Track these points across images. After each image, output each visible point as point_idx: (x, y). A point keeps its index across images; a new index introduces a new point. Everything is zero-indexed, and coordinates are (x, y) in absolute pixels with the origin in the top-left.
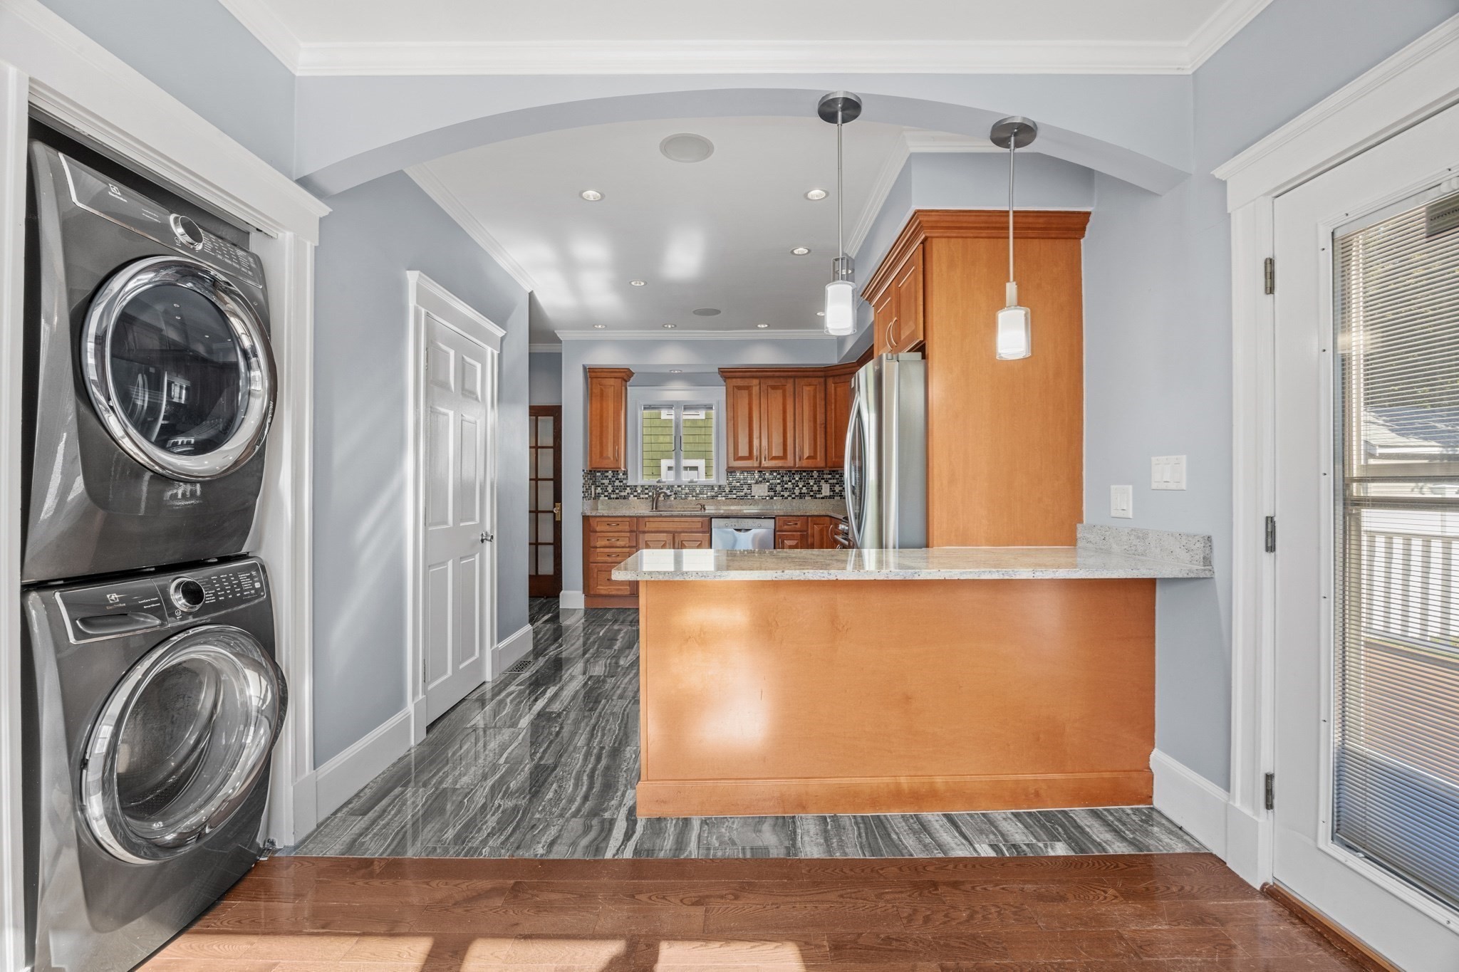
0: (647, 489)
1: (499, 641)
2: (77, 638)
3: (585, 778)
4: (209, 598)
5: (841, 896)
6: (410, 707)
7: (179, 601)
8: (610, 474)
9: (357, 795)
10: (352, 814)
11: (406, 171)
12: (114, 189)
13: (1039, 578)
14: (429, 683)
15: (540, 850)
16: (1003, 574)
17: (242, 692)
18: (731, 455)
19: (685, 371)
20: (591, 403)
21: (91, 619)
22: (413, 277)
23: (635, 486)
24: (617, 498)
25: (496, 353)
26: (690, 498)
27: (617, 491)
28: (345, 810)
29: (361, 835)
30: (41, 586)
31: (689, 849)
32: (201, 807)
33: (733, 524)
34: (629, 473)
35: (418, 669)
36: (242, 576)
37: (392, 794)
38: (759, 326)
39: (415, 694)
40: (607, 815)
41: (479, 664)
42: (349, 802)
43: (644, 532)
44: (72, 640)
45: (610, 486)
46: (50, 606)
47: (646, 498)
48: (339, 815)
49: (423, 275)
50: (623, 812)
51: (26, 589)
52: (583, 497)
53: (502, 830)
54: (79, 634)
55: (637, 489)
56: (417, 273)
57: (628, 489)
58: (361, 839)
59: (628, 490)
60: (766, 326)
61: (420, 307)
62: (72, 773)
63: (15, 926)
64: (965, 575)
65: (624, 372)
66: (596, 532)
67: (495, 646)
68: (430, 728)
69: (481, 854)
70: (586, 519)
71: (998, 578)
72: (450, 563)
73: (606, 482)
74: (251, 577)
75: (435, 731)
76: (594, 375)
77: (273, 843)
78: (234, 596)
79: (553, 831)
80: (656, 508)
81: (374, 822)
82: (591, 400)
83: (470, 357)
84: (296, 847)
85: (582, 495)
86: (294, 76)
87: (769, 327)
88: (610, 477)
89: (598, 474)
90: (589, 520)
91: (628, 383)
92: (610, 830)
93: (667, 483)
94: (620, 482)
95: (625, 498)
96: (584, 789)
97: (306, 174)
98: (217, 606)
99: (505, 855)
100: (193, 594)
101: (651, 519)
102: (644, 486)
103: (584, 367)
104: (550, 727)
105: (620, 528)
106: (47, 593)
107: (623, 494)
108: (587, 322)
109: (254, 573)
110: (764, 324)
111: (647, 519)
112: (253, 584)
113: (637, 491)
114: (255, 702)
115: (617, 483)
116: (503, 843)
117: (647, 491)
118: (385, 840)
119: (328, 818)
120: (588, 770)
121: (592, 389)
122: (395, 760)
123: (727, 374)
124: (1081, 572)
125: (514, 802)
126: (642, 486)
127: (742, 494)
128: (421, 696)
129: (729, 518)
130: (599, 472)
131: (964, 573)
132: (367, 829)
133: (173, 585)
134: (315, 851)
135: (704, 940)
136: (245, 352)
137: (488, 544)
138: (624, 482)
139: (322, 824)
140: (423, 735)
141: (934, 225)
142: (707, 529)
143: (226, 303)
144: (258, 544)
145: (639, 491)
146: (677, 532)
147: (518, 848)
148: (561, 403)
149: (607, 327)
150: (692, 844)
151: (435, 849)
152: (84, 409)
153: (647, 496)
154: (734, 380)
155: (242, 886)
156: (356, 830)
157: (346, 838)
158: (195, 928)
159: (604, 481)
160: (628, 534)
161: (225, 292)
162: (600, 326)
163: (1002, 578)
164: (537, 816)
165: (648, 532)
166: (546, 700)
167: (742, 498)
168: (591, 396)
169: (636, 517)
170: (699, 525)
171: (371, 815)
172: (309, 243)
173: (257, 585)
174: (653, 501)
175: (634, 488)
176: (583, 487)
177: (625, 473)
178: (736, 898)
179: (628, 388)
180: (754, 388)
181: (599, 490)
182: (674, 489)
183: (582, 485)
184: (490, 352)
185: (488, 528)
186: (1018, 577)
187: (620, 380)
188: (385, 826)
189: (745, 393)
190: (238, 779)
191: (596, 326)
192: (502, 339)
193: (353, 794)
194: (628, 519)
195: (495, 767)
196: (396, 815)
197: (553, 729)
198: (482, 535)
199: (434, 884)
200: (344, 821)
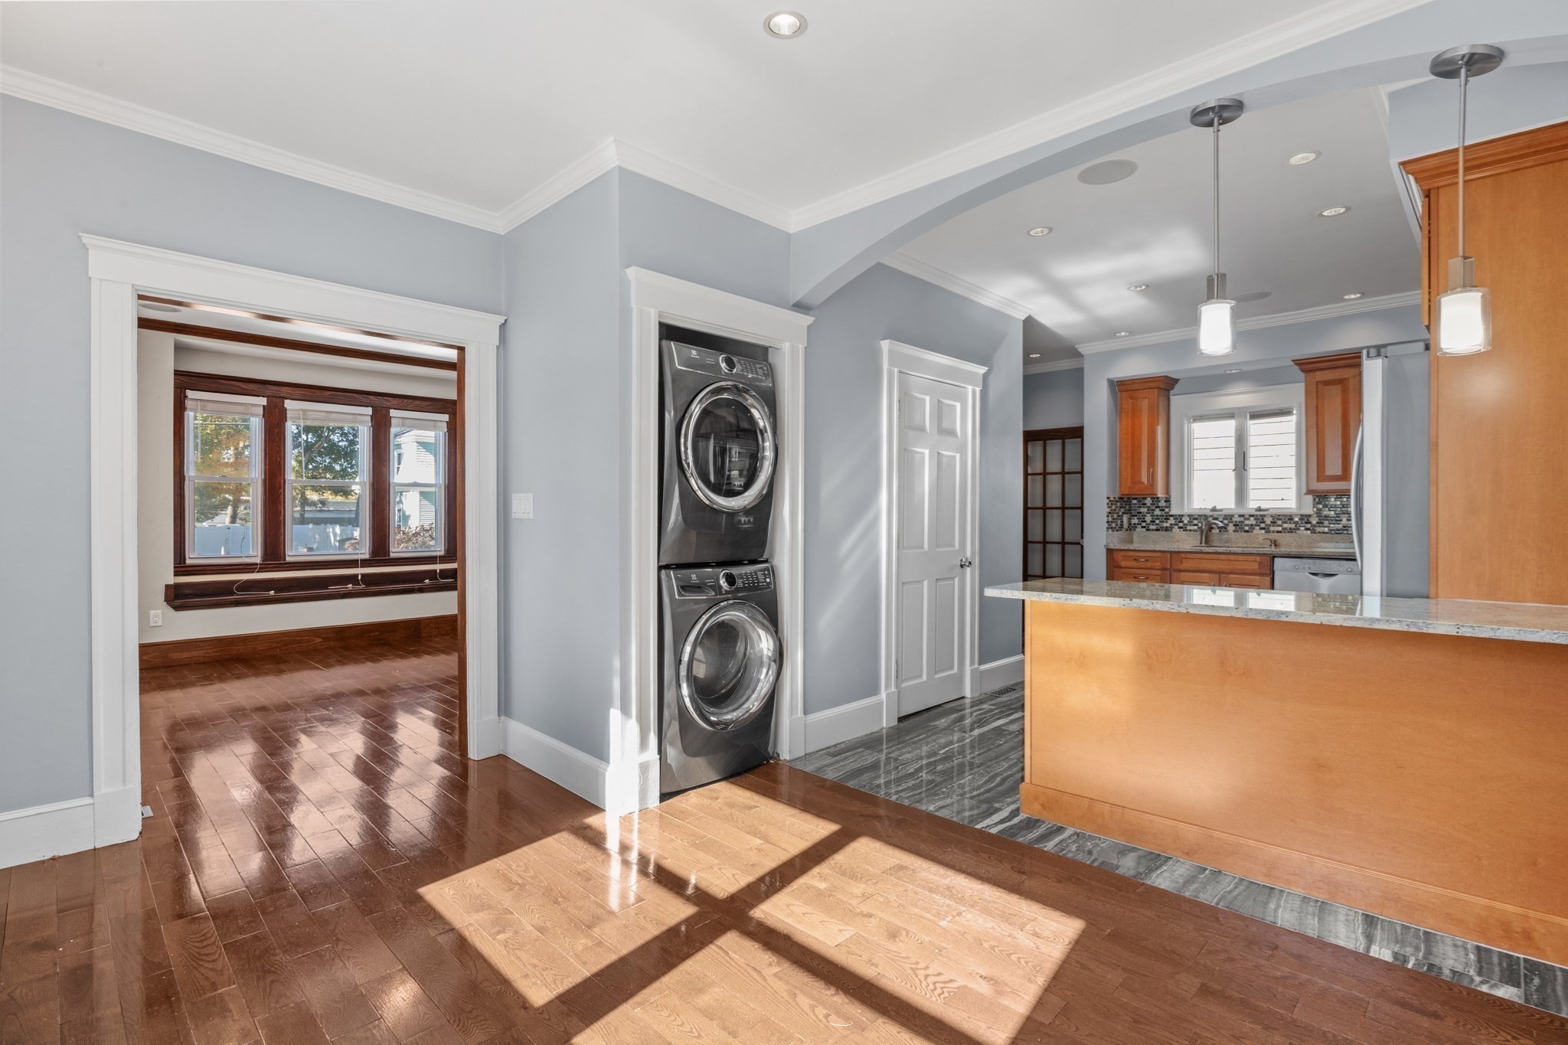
0: (1196, 519)
1: (980, 664)
2: (679, 596)
3: (999, 779)
4: (739, 583)
5: (1159, 916)
6: (883, 695)
7: (723, 582)
8: (1148, 501)
9: (835, 746)
10: (827, 755)
11: (882, 261)
12: (694, 352)
13: (1467, 635)
14: (902, 682)
15: (932, 808)
16: (1408, 625)
17: (758, 645)
18: (1314, 475)
19: (1245, 368)
20: (1121, 421)
21: (685, 588)
22: (885, 345)
23: (1180, 516)
24: (1157, 530)
25: (978, 390)
26: (1257, 531)
27: (1157, 522)
28: (824, 751)
29: (826, 766)
30: (667, 567)
31: (1046, 844)
32: (734, 710)
33: (1307, 566)
34: (1172, 499)
35: (891, 665)
36: (759, 573)
37: (857, 751)
38: (1346, 297)
39: (887, 686)
40: (997, 805)
41: (959, 678)
42: (829, 748)
43: (1180, 571)
44: (677, 597)
45: (1148, 515)
46: (669, 577)
47: (1194, 531)
48: (820, 753)
49: (893, 341)
50: (1013, 807)
51: (660, 568)
52: (1108, 528)
53: (913, 790)
54: (680, 594)
55: (1183, 519)
56: (888, 341)
57: (1172, 518)
58: (826, 768)
59: (1172, 521)
60: (1358, 295)
61: (892, 368)
62: (676, 666)
63: (654, 733)
64: (1350, 622)
65: (1160, 381)
66: (1120, 567)
67: (976, 666)
68: (901, 719)
69: (891, 797)
70: (1110, 552)
71: (1400, 629)
72: (926, 583)
73: (1144, 510)
74: (764, 574)
75: (906, 723)
76: (1124, 390)
77: (778, 755)
78: (754, 585)
79: (948, 801)
80: (1206, 542)
81: (838, 762)
82: (1121, 416)
83: (946, 399)
84: (789, 761)
85: (1106, 525)
86: (790, 234)
87: (1363, 294)
88: (1149, 505)
89: (1135, 502)
90: (1112, 554)
91: (1172, 392)
92: (991, 814)
93: (1224, 512)
94: (1160, 510)
95: (1167, 529)
96: (992, 785)
97: (797, 300)
98: (744, 589)
99: (906, 803)
100: (731, 580)
101: (1189, 555)
102: (1192, 515)
103: (1111, 382)
104: (997, 740)
105: (1149, 564)
106: (668, 571)
107: (1165, 525)
108: (1108, 330)
109: (766, 572)
110: (1355, 293)
111: (1183, 555)
112: (765, 579)
113: (1182, 522)
114: (765, 652)
115: (1157, 512)
116: (909, 796)
117: (1196, 522)
118: (839, 772)
119: (813, 753)
120: (1005, 775)
121: (1121, 404)
122: (868, 732)
123: (1307, 366)
124: (1543, 633)
125: (933, 777)
126: (1189, 516)
127: (1340, 526)
128: (893, 689)
129: (1302, 558)
130: (1136, 499)
131: (1348, 619)
132: (831, 764)
133: (722, 573)
134: (799, 766)
135: (1009, 891)
136: (761, 431)
137: (968, 570)
138: (1167, 510)
139: (809, 754)
140: (895, 723)
141: (1435, 172)
142: (1268, 572)
143: (747, 400)
144: (772, 554)
145: (1186, 522)
146: (1223, 573)
147: (917, 802)
148: (1083, 424)
149: (1131, 333)
150: (1052, 842)
151: (865, 786)
152: (680, 473)
153: (1196, 527)
154: (1318, 373)
155: (757, 770)
156: (825, 763)
157: (817, 765)
158: (730, 780)
159: (1142, 510)
160: (1159, 572)
161: (745, 392)
162: (1123, 334)
163: (1406, 630)
164: (944, 790)
165: (1185, 571)
166: (1007, 721)
167: (1338, 532)
168: (1121, 412)
169: (1169, 552)
170: (1255, 566)
171: (838, 758)
172: (800, 346)
173: (768, 580)
174: (1202, 534)
175: (1179, 518)
176: (1108, 516)
177: (1168, 501)
178: (1058, 881)
179: (1172, 398)
180: (1351, 381)
181: (1135, 521)
182: (1234, 519)
183: (1106, 514)
184: (972, 391)
185: (969, 554)
186: (1431, 631)
187: (1156, 390)
188: (842, 766)
189: (1336, 390)
190: (756, 700)
191: (1118, 335)
192: (986, 376)
193: (832, 744)
194: (1159, 554)
195: (935, 754)
196: (852, 762)
197: (998, 742)
198: (962, 560)
199: (854, 802)
200: (821, 757)
